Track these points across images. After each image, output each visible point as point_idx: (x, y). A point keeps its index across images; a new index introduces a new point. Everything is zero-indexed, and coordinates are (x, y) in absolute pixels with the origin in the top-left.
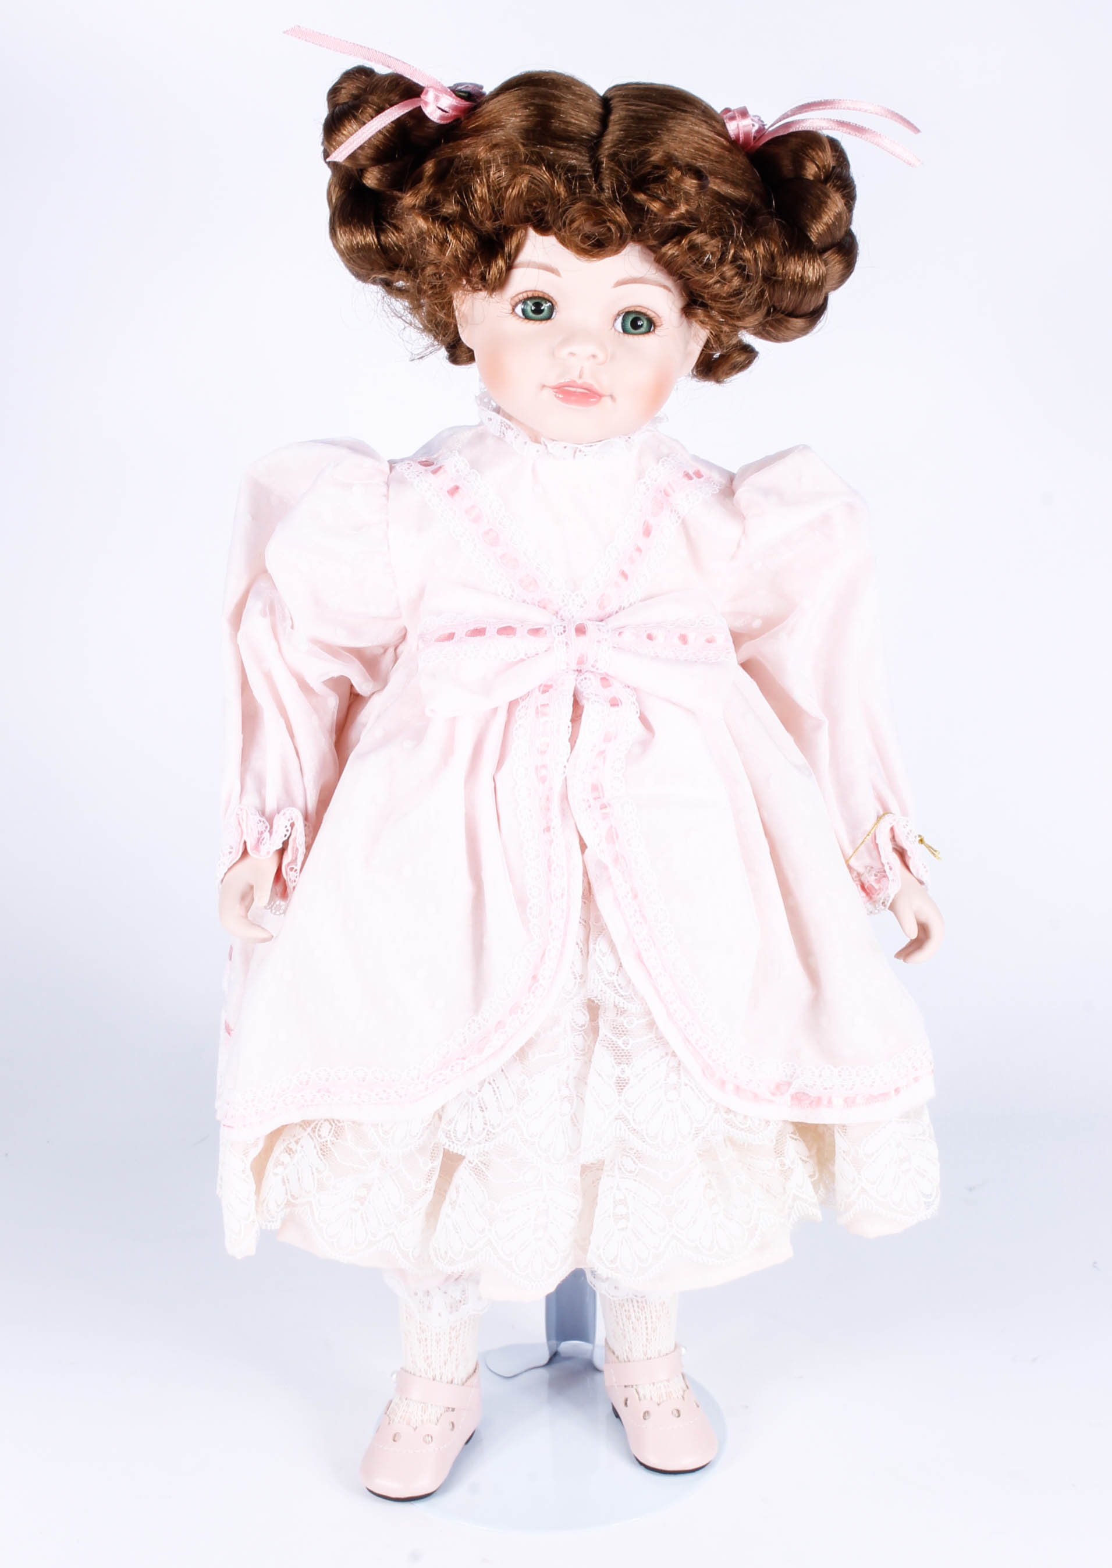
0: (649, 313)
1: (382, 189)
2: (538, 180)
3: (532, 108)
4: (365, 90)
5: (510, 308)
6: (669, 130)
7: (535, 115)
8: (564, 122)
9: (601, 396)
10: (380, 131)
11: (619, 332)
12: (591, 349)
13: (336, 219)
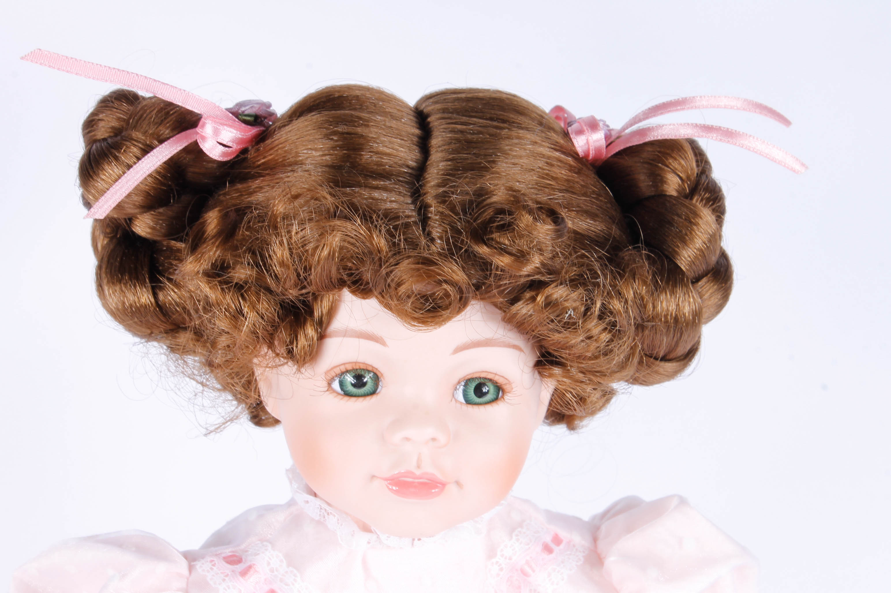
0: (496, 378)
1: (158, 238)
2: (352, 238)
3: (335, 138)
4: (127, 122)
5: (325, 384)
6: (506, 154)
7: (341, 147)
8: (377, 153)
9: (444, 485)
10: (150, 175)
11: (461, 403)
12: (430, 432)
13: (104, 275)
